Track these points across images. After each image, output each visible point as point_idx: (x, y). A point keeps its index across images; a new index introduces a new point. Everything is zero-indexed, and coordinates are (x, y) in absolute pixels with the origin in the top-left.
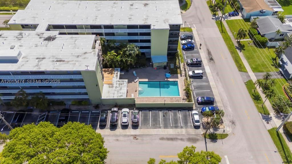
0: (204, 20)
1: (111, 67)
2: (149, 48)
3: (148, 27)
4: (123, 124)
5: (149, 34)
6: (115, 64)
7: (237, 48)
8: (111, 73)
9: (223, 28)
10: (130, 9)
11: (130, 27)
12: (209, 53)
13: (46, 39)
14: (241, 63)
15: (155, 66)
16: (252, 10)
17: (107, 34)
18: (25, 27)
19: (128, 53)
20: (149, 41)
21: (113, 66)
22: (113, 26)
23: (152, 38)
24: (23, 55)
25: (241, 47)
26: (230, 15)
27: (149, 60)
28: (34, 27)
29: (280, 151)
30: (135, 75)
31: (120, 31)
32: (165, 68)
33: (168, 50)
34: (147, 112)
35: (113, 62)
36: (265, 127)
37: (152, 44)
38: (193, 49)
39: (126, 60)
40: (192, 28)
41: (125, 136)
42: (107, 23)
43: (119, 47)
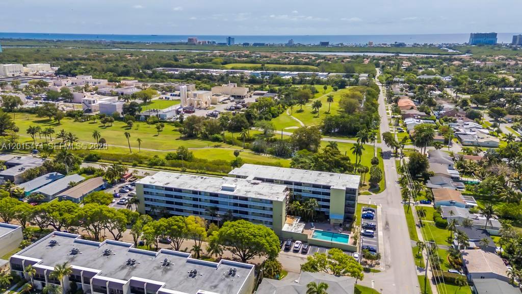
0: (392, 202)
1: (294, 214)
2: (328, 207)
3: (328, 187)
4: (295, 249)
5: (328, 194)
6: (297, 212)
7: (418, 226)
8: (293, 218)
9: (409, 211)
10: (318, 176)
11: (315, 186)
12: (387, 224)
13: (252, 184)
14: (415, 234)
15: (332, 221)
16: (441, 199)
17: (296, 190)
18: (239, 177)
19: (309, 204)
20: (328, 201)
21: (296, 213)
22: (301, 183)
23: (331, 198)
24: (237, 189)
25: (421, 225)
26: (421, 203)
27: (328, 217)
28: (245, 177)
29: (421, 287)
30: (313, 225)
31: (307, 189)
32: (341, 225)
33: (345, 212)
34: (316, 247)
35: (296, 210)
36: (416, 273)
37: (331, 204)
38: (373, 219)
39: (307, 211)
40: (378, 206)
41: (294, 256)
42: (298, 181)
43: (303, 200)
